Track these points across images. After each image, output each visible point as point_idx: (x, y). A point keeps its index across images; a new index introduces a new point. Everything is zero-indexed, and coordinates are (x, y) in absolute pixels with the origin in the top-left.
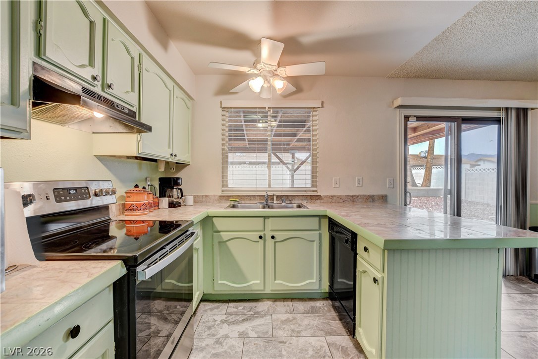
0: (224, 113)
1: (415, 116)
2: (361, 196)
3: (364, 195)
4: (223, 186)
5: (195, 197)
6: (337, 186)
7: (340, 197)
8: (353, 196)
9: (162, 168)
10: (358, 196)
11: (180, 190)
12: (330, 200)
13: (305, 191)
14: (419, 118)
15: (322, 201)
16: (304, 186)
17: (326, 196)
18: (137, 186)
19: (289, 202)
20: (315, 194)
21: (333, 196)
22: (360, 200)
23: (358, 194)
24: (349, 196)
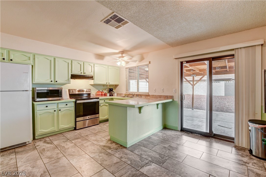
0: (127, 69)
1: (185, 61)
2: (163, 95)
3: (164, 96)
4: (126, 91)
5: (117, 94)
6: (155, 92)
7: (156, 96)
8: (160, 96)
9: (108, 86)
10: (162, 96)
11: (113, 92)
12: (152, 97)
13: (146, 93)
14: (187, 62)
15: (150, 97)
16: (145, 91)
17: (151, 95)
18: (99, 90)
19: (141, 97)
20: (148, 94)
21: (153, 95)
22: (163, 97)
23: (162, 95)
24: (159, 95)
